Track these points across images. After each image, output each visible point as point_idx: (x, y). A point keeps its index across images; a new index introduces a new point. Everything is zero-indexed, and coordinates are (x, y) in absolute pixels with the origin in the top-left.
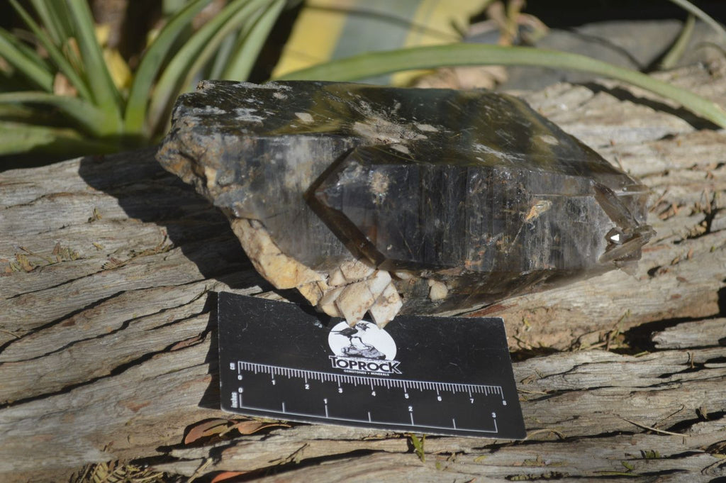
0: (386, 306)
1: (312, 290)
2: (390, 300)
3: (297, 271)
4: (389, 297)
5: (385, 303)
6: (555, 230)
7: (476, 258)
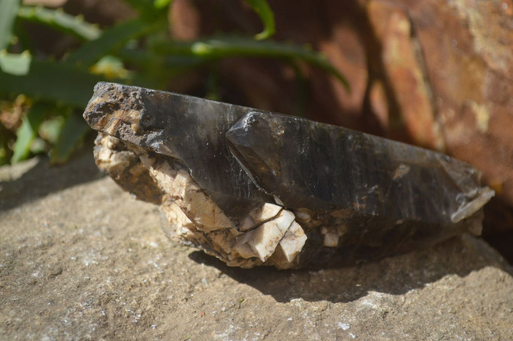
0: (293, 239)
1: (226, 238)
2: (296, 234)
3: (214, 210)
4: (295, 232)
5: (293, 237)
6: (416, 190)
7: (361, 202)
